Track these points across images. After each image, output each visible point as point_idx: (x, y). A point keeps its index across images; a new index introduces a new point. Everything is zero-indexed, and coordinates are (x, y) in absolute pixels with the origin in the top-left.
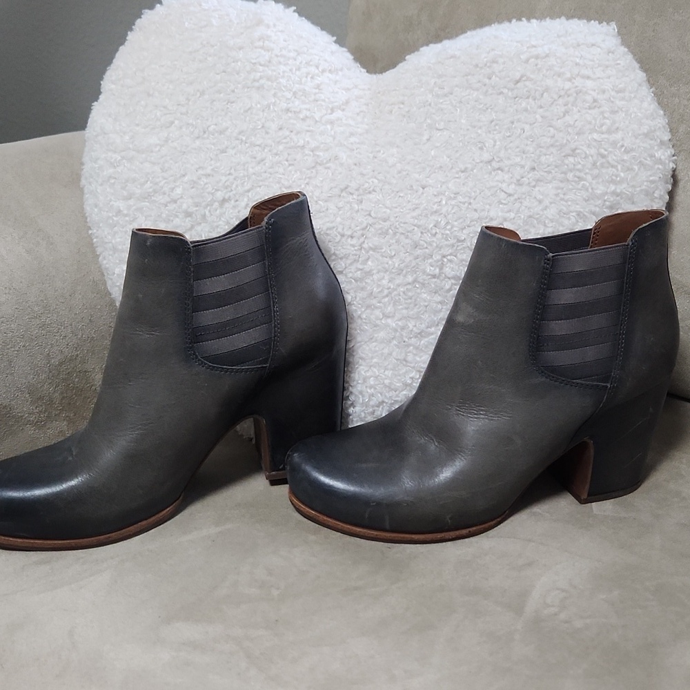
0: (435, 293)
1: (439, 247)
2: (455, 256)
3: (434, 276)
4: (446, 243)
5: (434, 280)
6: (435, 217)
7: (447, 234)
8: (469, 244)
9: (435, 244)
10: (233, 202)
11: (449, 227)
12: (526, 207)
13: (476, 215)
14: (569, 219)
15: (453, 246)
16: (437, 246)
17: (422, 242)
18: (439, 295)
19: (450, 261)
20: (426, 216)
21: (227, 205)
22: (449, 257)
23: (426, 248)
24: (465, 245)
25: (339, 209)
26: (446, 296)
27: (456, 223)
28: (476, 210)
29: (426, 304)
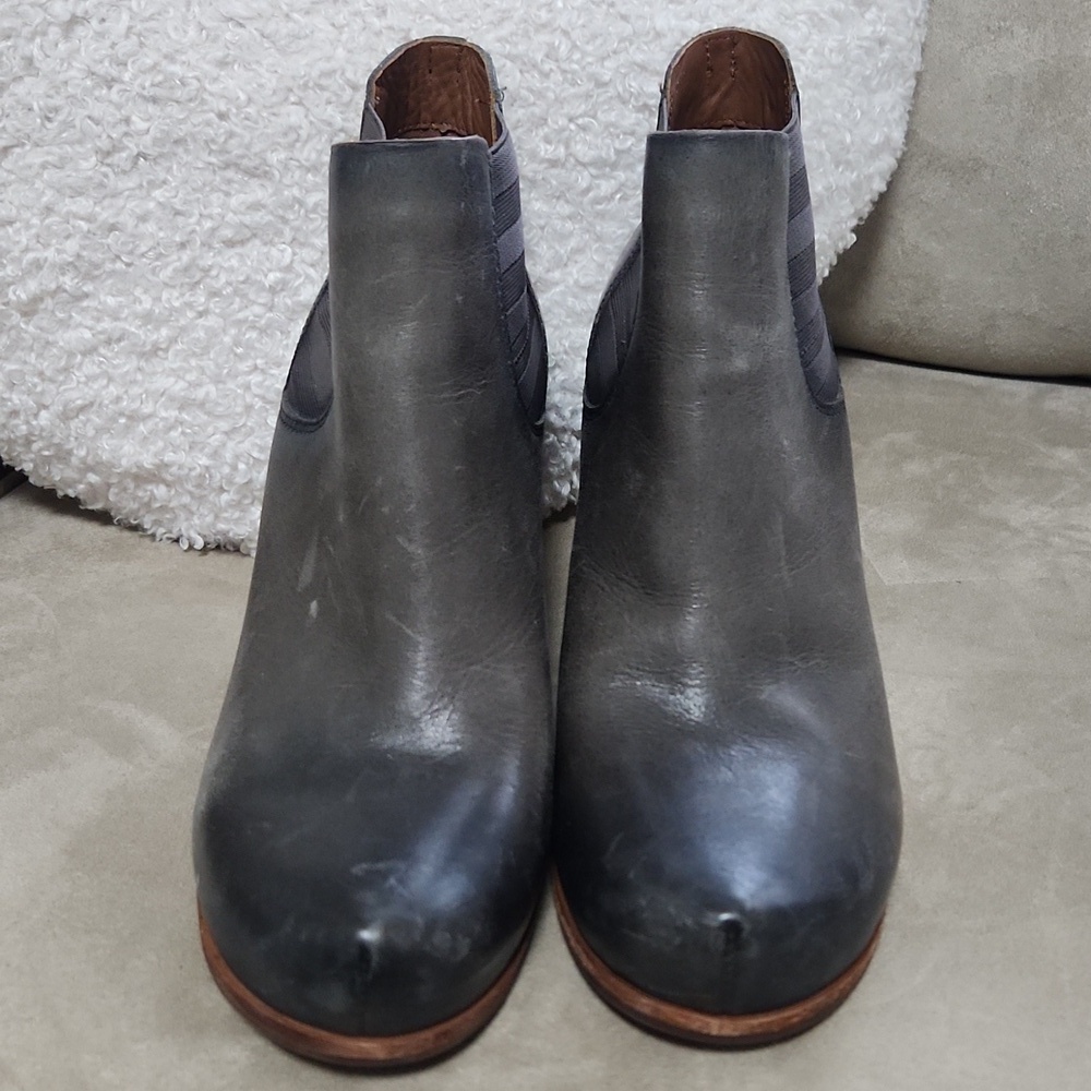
0: (558, 198)
1: (560, 101)
2: (594, 117)
3: (554, 163)
4: (572, 90)
5: (554, 171)
6: (544, 37)
7: (574, 72)
8: (620, 89)
9: (551, 95)
10: (94, 23)
11: (577, 56)
12: (718, 6)
13: (628, 29)
14: (796, 27)
15: (588, 96)
16: (556, 99)
17: (524, 93)
18: (567, 202)
19: (584, 128)
20: (526, 34)
21: (80, 31)
22: (580, 121)
23: (534, 104)
24: (611, 92)
25: (339, 28)
26: (581, 203)
27: (590, 48)
28: (624, 18)
29: (542, 222)
